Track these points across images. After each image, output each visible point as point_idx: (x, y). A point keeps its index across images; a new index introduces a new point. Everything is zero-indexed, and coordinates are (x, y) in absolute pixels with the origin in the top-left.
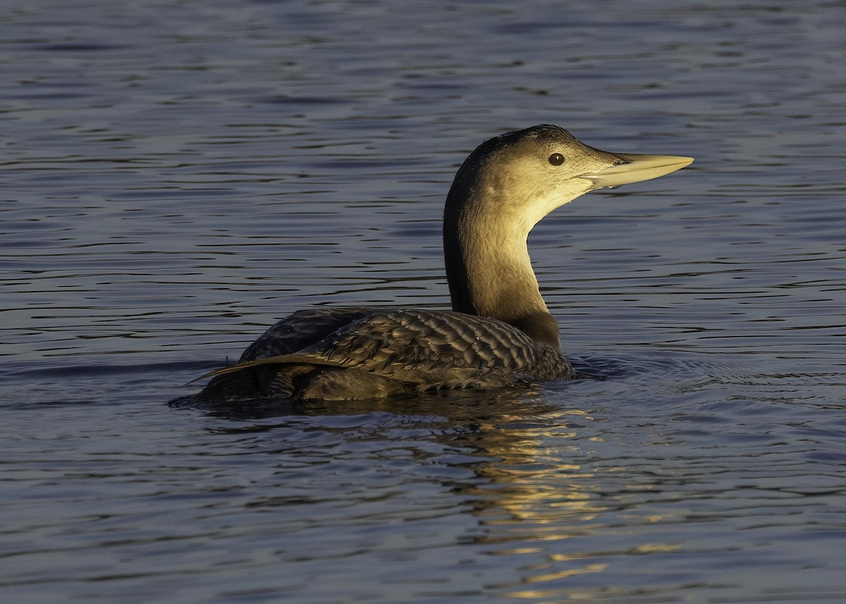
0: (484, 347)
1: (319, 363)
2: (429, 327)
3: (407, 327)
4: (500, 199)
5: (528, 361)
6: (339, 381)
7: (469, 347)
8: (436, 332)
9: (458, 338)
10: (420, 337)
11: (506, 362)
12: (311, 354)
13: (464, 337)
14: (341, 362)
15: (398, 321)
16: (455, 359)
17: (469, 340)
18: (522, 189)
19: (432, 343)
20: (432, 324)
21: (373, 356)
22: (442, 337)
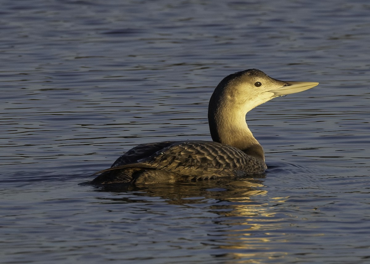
0: (222, 158)
1: (146, 167)
2: (197, 150)
3: (187, 150)
4: (233, 101)
5: (242, 164)
6: (153, 175)
7: (215, 158)
8: (200, 152)
9: (210, 154)
10: (193, 154)
11: (231, 165)
12: (144, 163)
13: (213, 154)
14: (157, 166)
15: (184, 147)
16: (208, 164)
17: (215, 155)
18: (243, 97)
19: (198, 157)
20: (199, 148)
21: (171, 163)
22: (203, 154)
